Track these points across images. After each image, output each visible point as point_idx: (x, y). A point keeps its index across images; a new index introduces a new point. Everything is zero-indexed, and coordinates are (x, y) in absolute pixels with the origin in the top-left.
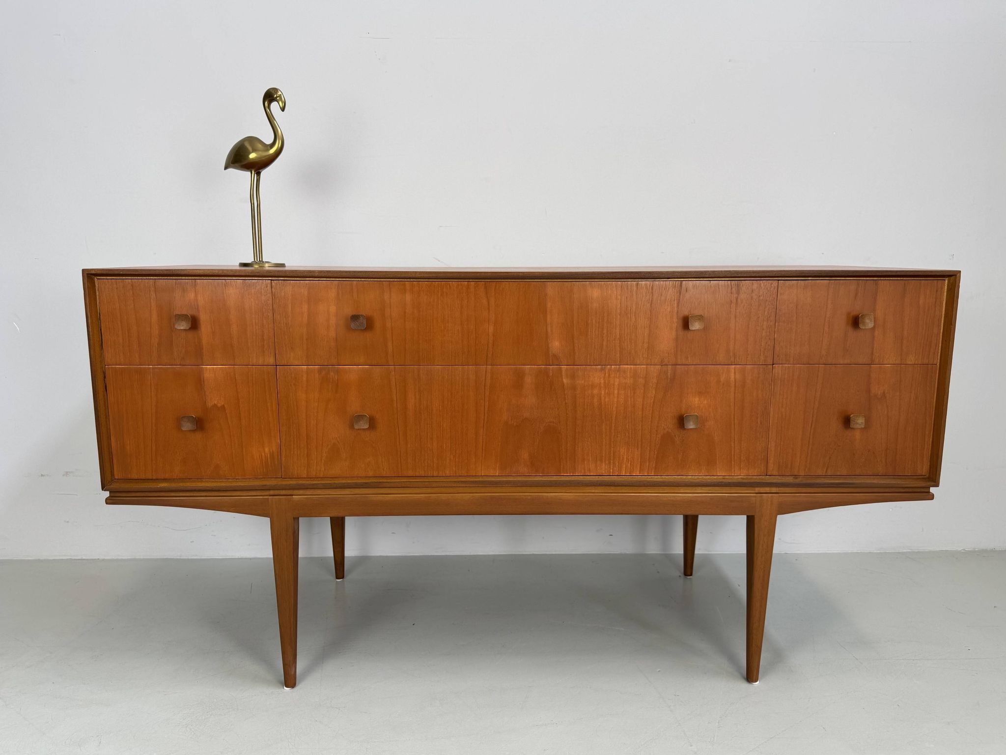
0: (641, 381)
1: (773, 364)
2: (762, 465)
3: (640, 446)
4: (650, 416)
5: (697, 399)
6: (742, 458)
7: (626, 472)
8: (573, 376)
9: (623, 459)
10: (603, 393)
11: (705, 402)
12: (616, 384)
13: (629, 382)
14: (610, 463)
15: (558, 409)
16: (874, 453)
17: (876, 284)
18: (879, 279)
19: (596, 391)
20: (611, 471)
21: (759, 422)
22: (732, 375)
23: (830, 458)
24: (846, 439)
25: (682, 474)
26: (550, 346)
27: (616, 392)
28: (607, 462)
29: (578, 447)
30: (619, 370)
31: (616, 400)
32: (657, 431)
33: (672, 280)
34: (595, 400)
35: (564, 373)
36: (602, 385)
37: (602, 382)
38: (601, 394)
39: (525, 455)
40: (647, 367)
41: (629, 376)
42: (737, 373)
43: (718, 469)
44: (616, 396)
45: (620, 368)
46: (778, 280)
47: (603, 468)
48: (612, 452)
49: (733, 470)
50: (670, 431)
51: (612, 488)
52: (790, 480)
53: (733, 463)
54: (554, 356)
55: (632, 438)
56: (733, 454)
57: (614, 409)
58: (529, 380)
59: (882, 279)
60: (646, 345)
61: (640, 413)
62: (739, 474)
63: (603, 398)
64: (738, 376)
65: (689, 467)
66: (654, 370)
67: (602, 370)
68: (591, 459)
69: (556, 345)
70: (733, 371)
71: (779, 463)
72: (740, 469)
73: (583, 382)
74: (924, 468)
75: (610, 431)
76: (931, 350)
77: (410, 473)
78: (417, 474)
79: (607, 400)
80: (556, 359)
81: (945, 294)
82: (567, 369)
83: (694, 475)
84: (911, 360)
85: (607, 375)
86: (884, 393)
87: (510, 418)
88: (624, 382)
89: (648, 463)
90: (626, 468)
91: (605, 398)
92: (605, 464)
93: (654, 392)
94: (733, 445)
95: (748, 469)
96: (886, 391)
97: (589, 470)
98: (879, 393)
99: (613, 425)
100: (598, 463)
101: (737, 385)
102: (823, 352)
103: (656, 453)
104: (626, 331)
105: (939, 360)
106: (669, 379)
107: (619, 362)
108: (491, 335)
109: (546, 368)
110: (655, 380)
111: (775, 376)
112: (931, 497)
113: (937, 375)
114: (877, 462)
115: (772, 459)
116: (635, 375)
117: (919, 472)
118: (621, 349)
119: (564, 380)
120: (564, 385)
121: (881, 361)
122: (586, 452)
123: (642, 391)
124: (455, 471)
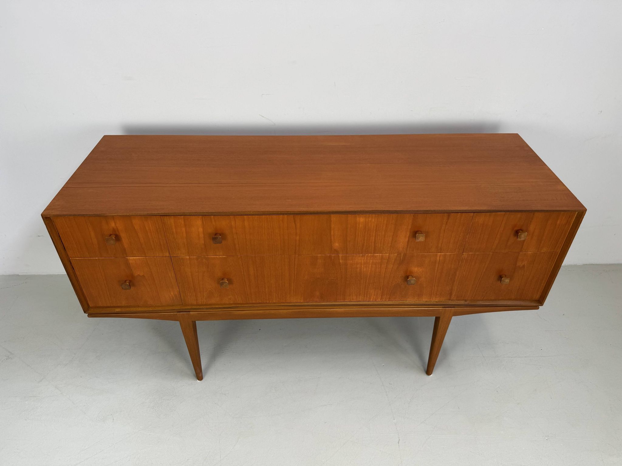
0: (385, 261)
1: (463, 253)
2: (448, 296)
3: (382, 289)
4: (389, 276)
5: (416, 269)
6: (438, 293)
7: (373, 300)
8: (346, 259)
9: (372, 294)
10: (363, 266)
11: (421, 270)
12: (371, 262)
13: (378, 262)
14: (365, 296)
15: (336, 274)
16: (511, 291)
17: (533, 214)
19: (358, 266)
20: (365, 299)
21: (450, 278)
22: (438, 258)
23: (486, 293)
24: (497, 285)
25: (404, 300)
26: (333, 246)
27: (370, 266)
29: (347, 290)
30: (373, 256)
31: (370, 270)
32: (392, 283)
33: (409, 213)
34: (358, 270)
35: (340, 258)
36: (363, 263)
37: (363, 261)
38: (361, 267)
39: (318, 293)
40: (389, 255)
41: (378, 259)
43: (423, 299)
44: (370, 268)
46: (474, 213)
47: (361, 299)
48: (366, 292)
49: (432, 298)
50: (399, 282)
52: (462, 302)
53: (432, 295)
54: (335, 250)
55: (378, 286)
56: (433, 291)
57: (369, 273)
58: (320, 261)
60: (390, 245)
61: (383, 275)
62: (434, 300)
63: (362, 269)
64: (441, 258)
65: (408, 297)
66: (394, 256)
67: (362, 256)
68: (354, 294)
69: (336, 245)
70: (439, 256)
71: (457, 295)
72: (436, 298)
73: (351, 262)
74: (537, 296)
75: (366, 283)
76: (557, 245)
77: (254, 302)
78: (258, 302)
79: (365, 269)
80: (336, 252)
81: (574, 218)
82: (342, 256)
83: (410, 300)
84: (544, 250)
85: (365, 258)
86: (524, 264)
87: (309, 278)
88: (375, 261)
89: (385, 296)
90: (373, 298)
91: (364, 269)
92: (362, 296)
93: (392, 266)
94: (433, 288)
95: (440, 298)
96: (525, 264)
97: (353, 299)
98: (521, 265)
99: (368, 280)
100: (358, 296)
101: (440, 262)
102: (494, 247)
103: (390, 292)
104: (378, 238)
105: (560, 250)
106: (401, 260)
107: (373, 252)
108: (297, 241)
109: (330, 256)
110: (393, 261)
111: (463, 258)
112: (537, 308)
113: (557, 257)
114: (512, 294)
115: (454, 293)
116: (382, 258)
117: (534, 298)
118: (375, 247)
119: (340, 261)
120: (340, 264)
121: (527, 251)
122: (351, 292)
123: (385, 265)
124: (279, 300)
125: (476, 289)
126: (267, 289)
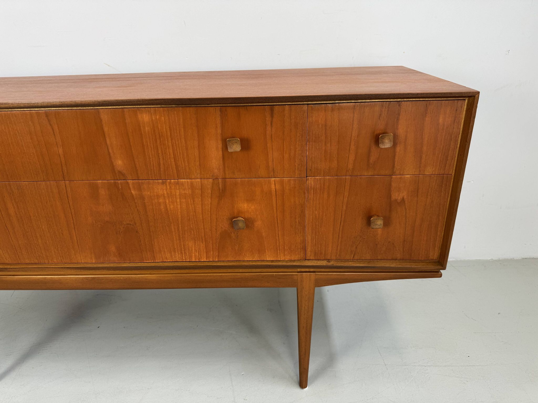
0: (198, 192)
1: (307, 177)
2: (302, 253)
3: (204, 241)
4: (209, 218)
5: (246, 205)
6: (286, 248)
7: (195, 259)
8: (139, 189)
9: (192, 250)
10: (167, 201)
11: (253, 207)
12: (178, 194)
13: (187, 193)
14: (182, 253)
15: (132, 214)
16: (393, 244)
17: (399, 105)
18: (403, 100)
19: (161, 200)
20: (184, 258)
21: (297, 222)
22: (273, 186)
23: (356, 248)
24: (370, 234)
25: (239, 259)
26: (114, 164)
27: (178, 200)
28: (179, 252)
29: (154, 242)
30: (178, 183)
31: (179, 207)
32: (216, 229)
33: (214, 105)
34: (162, 207)
35: (131, 186)
36: (166, 195)
37: (165, 193)
38: (166, 202)
39: (113, 248)
40: (201, 181)
41: (187, 188)
42: (277, 185)
43: (267, 255)
44: (179, 203)
45: (178, 181)
46: (308, 104)
47: (177, 257)
48: (182, 245)
49: (279, 257)
50: (226, 229)
51: (186, 270)
52: (324, 263)
53: (279, 251)
54: (120, 172)
55: (197, 235)
56: (278, 244)
57: (179, 213)
58: (102, 192)
59: (405, 100)
60: (198, 163)
61: (201, 216)
63: (168, 206)
64: (278, 187)
65: (245, 255)
66: (208, 183)
67: (163, 183)
68: (166, 251)
69: (119, 163)
70: (273, 182)
71: (315, 251)
72: (285, 255)
73: (149, 193)
74: (435, 254)
75: (178, 230)
76: (448, 162)
77: (27, 261)
78: (33, 262)
79: (172, 207)
80: (122, 175)
81: (464, 112)
82: (133, 183)
84: (429, 171)
85: (168, 187)
86: (403, 198)
87: (94, 221)
88: (183, 192)
89: (212, 253)
90: (195, 256)
91: (170, 205)
92: (178, 254)
93: (210, 200)
94: (277, 238)
95: (291, 255)
96: (405, 197)
97: (166, 258)
98: (399, 198)
99: (180, 226)
100: (173, 253)
101: (277, 193)
102: (350, 166)
103: (217, 245)
104: (178, 151)
105: (454, 171)
106: (221, 190)
107: (176, 177)
108: (62, 156)
109: (115, 182)
110: (210, 191)
111: (308, 186)
112: (440, 276)
113: (452, 183)
114: (396, 250)
115: (309, 248)
116: (192, 187)
117: (431, 257)
118: (177, 166)
119: (132, 192)
120: (133, 196)
121: (402, 172)
122: (161, 245)
123: (200, 200)
124: (61, 260)
125: (340, 241)
126: (40, 241)
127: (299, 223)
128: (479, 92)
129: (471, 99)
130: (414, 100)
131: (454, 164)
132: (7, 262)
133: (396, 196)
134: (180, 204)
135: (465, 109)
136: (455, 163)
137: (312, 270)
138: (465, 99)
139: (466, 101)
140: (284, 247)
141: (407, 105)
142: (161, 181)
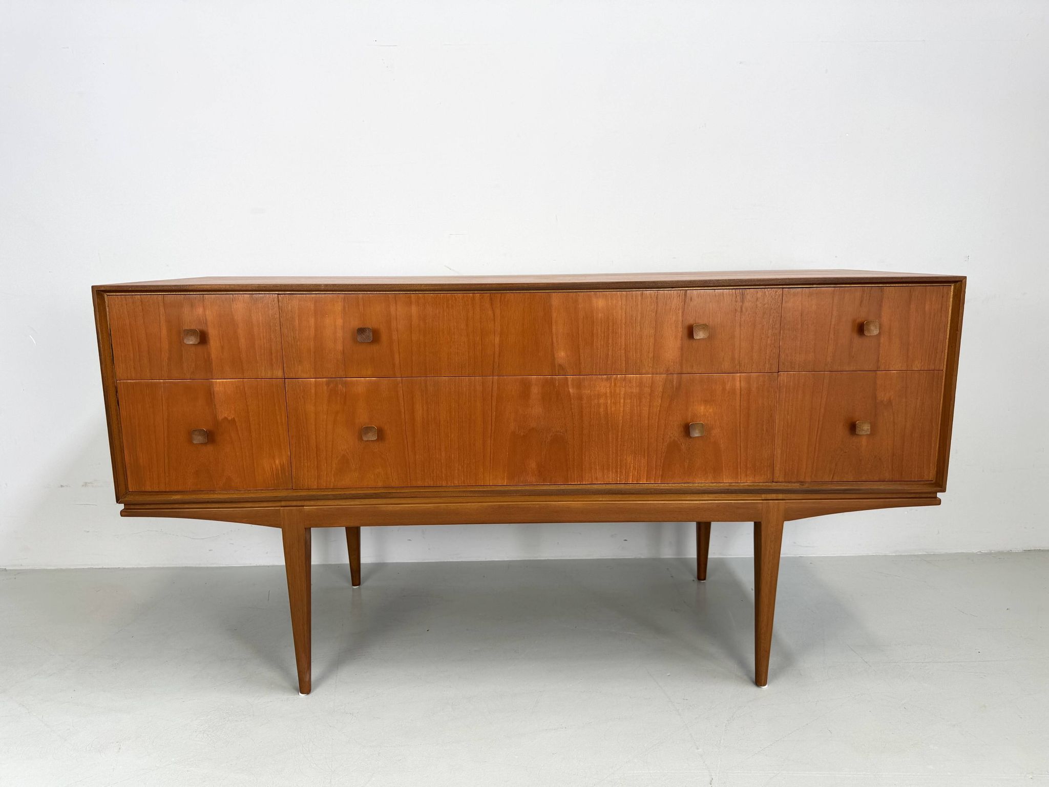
0: (647, 390)
1: (778, 372)
2: (768, 472)
3: (646, 455)
4: (657, 424)
5: (702, 408)
6: (748, 465)
7: (632, 481)
8: (579, 385)
9: (630, 467)
10: (609, 402)
11: (711, 410)
12: (622, 393)
13: (634, 391)
14: (617, 471)
15: (565, 419)
16: (880, 459)
17: (881, 291)
18: (885, 285)
19: (602, 401)
20: (618, 479)
21: (765, 429)
22: (738, 383)
23: (836, 465)
24: (853, 445)
25: (688, 481)
26: (556, 356)
27: (622, 401)
28: (614, 471)
29: (585, 456)
30: (625, 379)
31: (622, 409)
32: (663, 439)
33: (677, 289)
34: (602, 410)
35: (570, 383)
36: (608, 395)
37: (608, 391)
38: (607, 403)
39: (533, 465)
40: (652, 377)
41: (634, 385)
42: (742, 382)
43: (724, 477)
44: (622, 405)
45: (625, 377)
46: (783, 288)
47: (611, 477)
48: (619, 460)
49: (739, 477)
50: (676, 439)
51: (619, 496)
52: (796, 486)
53: (739, 470)
54: (560, 365)
55: (638, 447)
56: (739, 460)
57: (621, 418)
58: (535, 390)
59: (887, 285)
60: (651, 355)
61: (647, 422)
62: (746, 481)
63: (609, 408)
64: (743, 384)
65: (695, 474)
66: (660, 378)
67: (607, 379)
68: (598, 468)
69: (562, 355)
70: (738, 379)
71: (785, 469)
72: (746, 476)
73: (589, 392)
74: (930, 474)
75: (617, 440)
76: (937, 357)
77: (419, 483)
78: (426, 484)
79: (613, 409)
80: (562, 370)
81: (951, 299)
82: (573, 379)
83: (700, 482)
84: (917, 366)
85: (613, 384)
86: (890, 398)
87: (517, 428)
88: (630, 391)
89: (654, 471)
90: (633, 476)
91: (611, 407)
92: (612, 472)
93: (660, 401)
94: (738, 452)
95: (755, 476)
96: (892, 398)
97: (597, 479)
98: (885, 399)
99: (620, 434)
100: (605, 471)
101: (742, 393)
102: (829, 359)
103: (662, 461)
104: (631, 341)
105: (945, 366)
106: (675, 388)
107: (624, 371)
108: (497, 346)
109: (552, 378)
110: (661, 389)
111: (780, 383)
112: (938, 502)
113: (944, 381)
114: (884, 467)
115: (778, 466)
116: (641, 384)
117: (926, 478)
118: (627, 359)
119: (570, 390)
120: (570, 395)
121: (887, 367)
122: (593, 460)
123: (648, 400)
124: (464, 481)
125: (816, 457)
126: (443, 454)
127: (767, 430)
128: (966, 277)
129: (958, 284)
130: (897, 285)
131: (944, 358)
132: (393, 485)
133: (883, 396)
134: (624, 406)
135: (952, 296)
136: (946, 357)
137: (780, 496)
138: (950, 284)
139: (952, 287)
140: (747, 464)
141: (889, 290)
142: (605, 376)
